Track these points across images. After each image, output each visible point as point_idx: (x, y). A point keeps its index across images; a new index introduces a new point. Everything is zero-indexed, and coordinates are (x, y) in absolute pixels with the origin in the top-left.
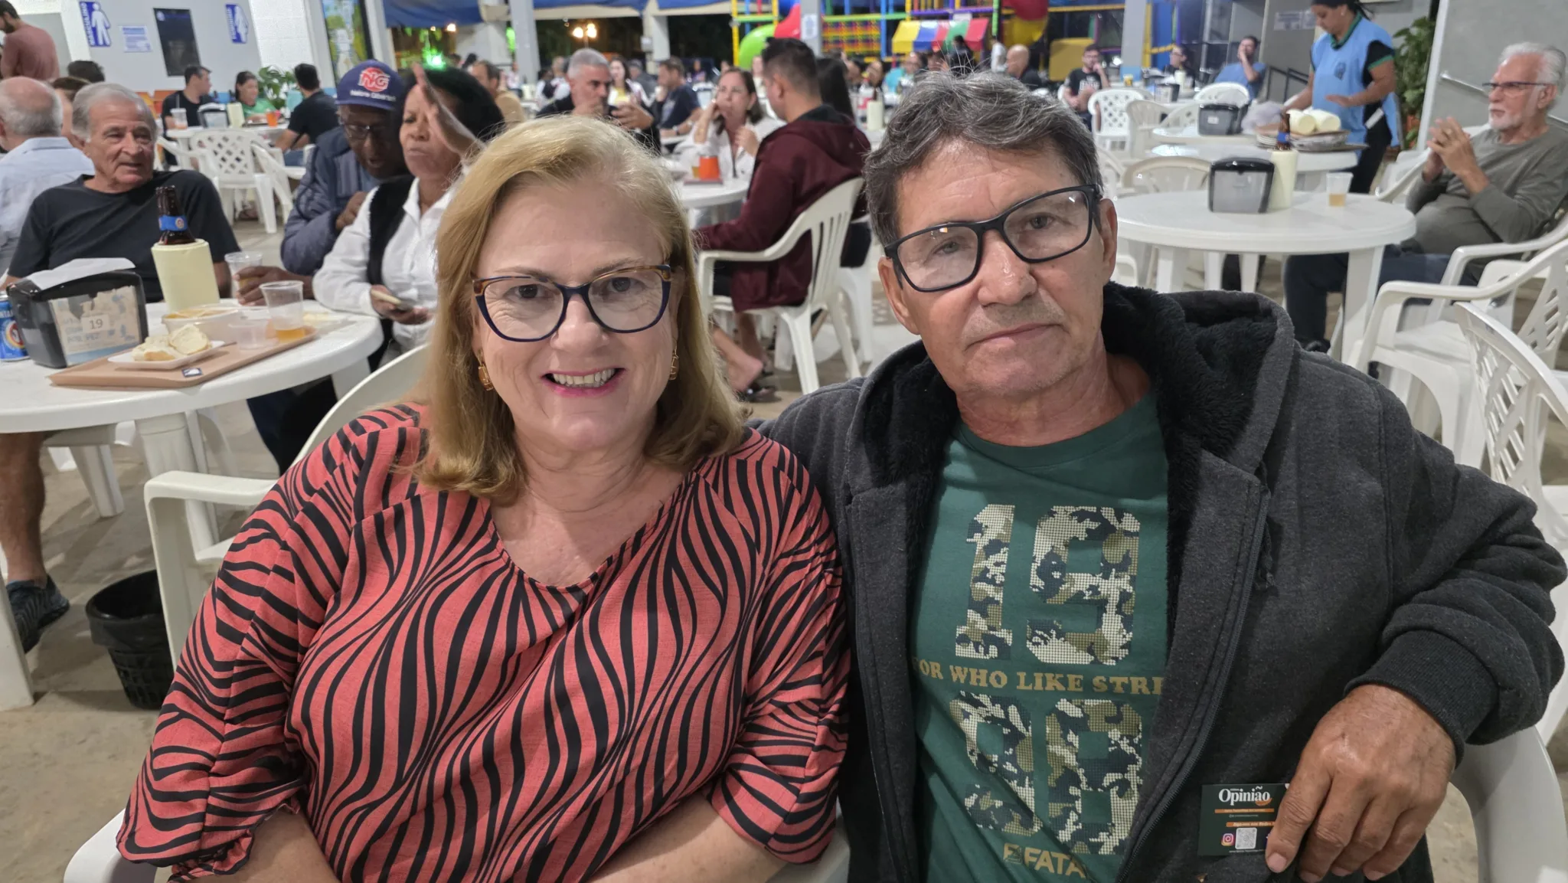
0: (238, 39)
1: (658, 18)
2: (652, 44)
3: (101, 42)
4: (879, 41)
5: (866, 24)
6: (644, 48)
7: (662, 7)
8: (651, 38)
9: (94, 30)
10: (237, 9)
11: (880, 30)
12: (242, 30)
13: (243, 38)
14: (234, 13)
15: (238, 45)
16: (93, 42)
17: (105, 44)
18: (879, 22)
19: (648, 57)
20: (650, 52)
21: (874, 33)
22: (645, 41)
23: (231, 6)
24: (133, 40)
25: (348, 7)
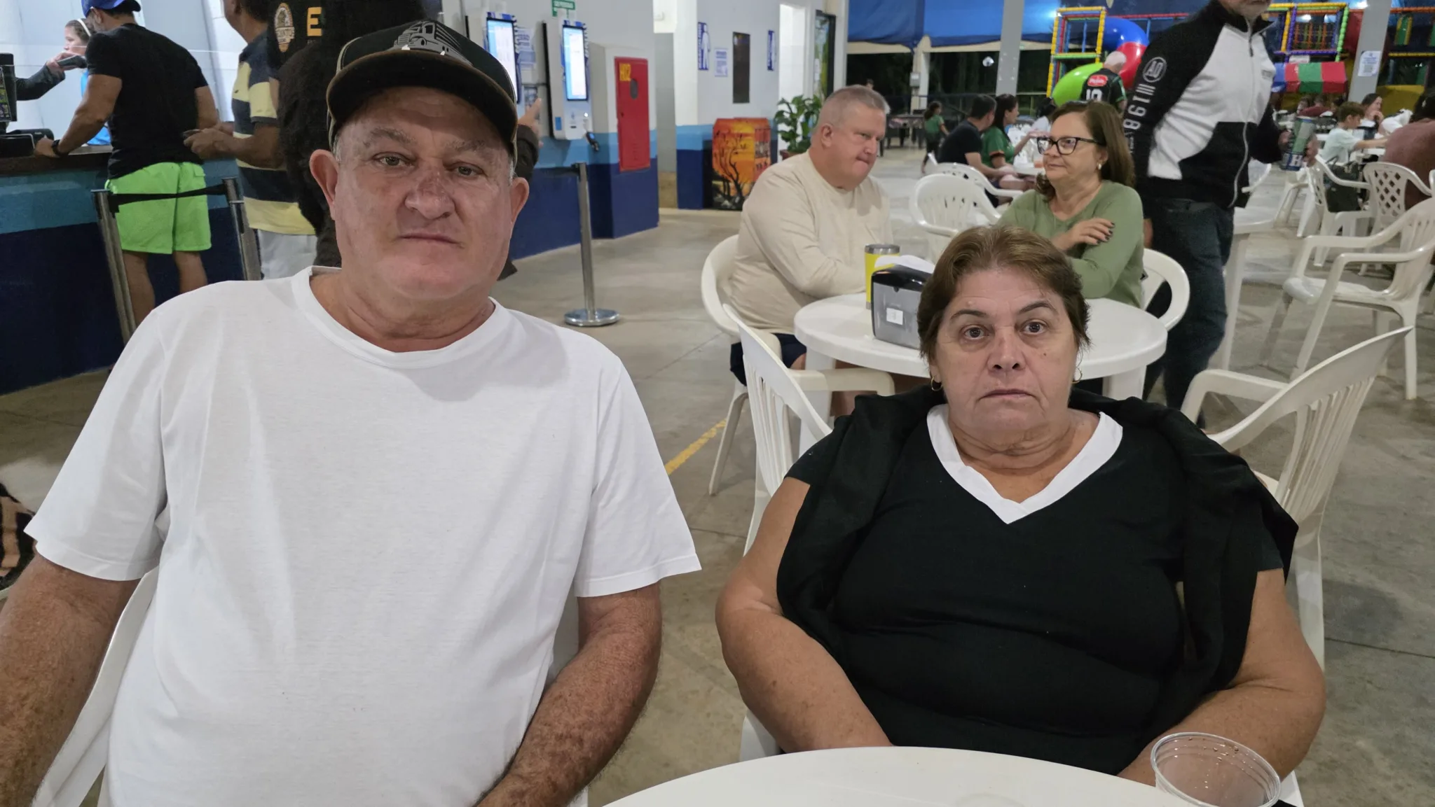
0: (770, 68)
2: (918, 81)
3: (704, 67)
6: (912, 84)
7: (933, 46)
9: (702, 51)
10: (773, 35)
12: (773, 59)
13: (773, 67)
14: (771, 39)
15: (770, 72)
16: (700, 67)
17: (706, 69)
19: (913, 92)
20: (917, 88)
22: (914, 77)
23: (771, 33)
24: (720, 64)
25: (823, 38)
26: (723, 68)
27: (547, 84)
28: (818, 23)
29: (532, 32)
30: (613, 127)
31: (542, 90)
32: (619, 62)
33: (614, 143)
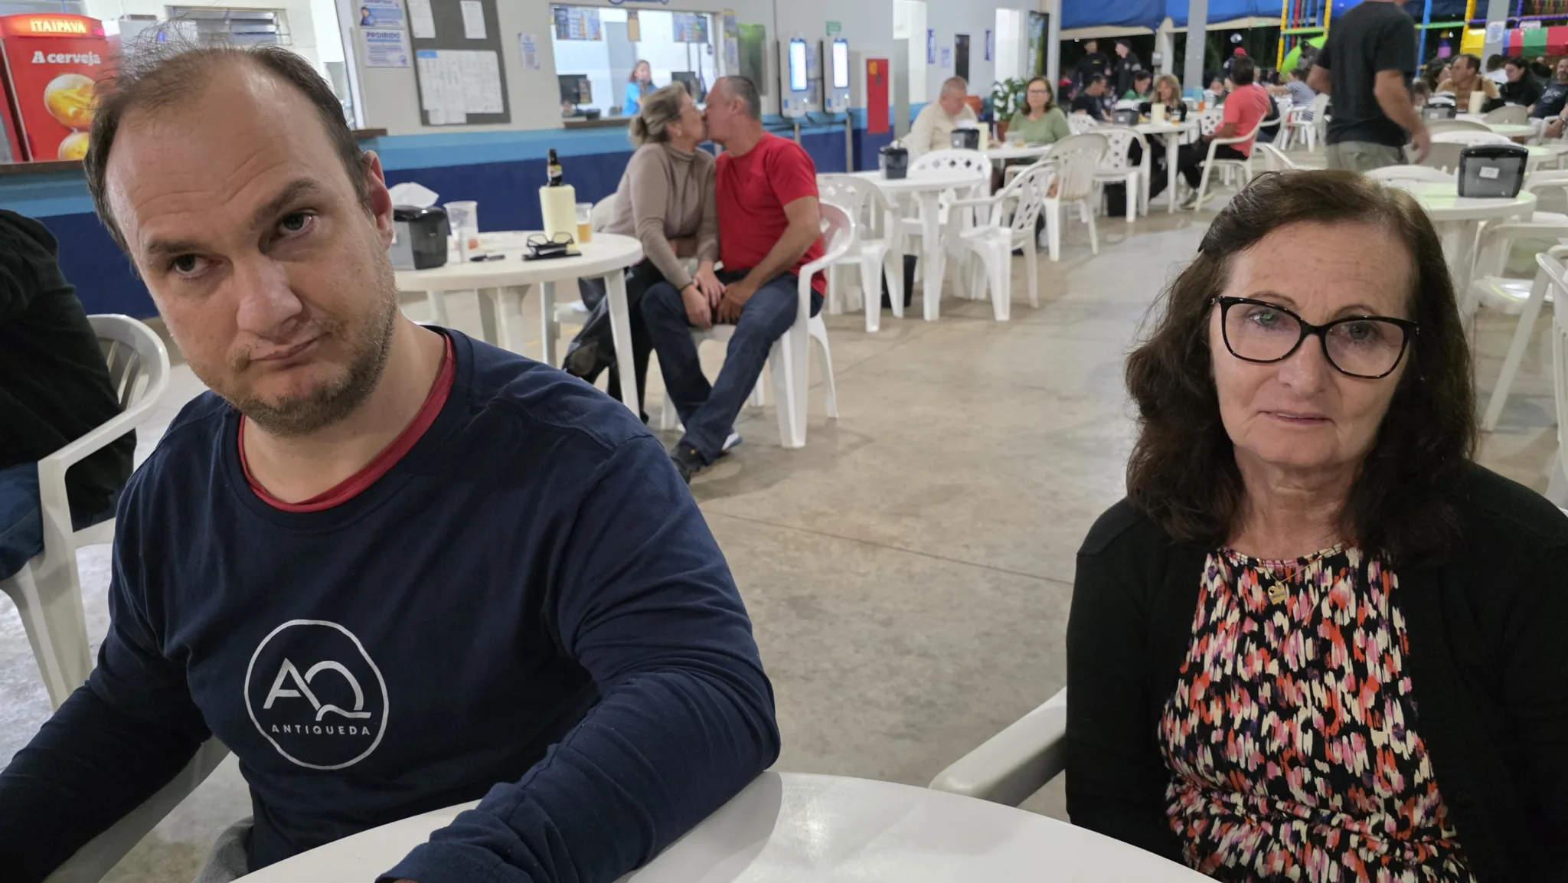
0: (987, 58)
1: (1168, 34)
2: (1162, 58)
6: (1154, 63)
7: (1175, 26)
8: (1162, 53)
10: (990, 34)
12: (990, 51)
13: (990, 56)
14: (988, 37)
15: (988, 62)
16: (928, 61)
17: (933, 61)
19: (1156, 70)
20: (1159, 66)
22: (1155, 56)
23: (988, 32)
24: (945, 58)
25: (1038, 31)
26: (947, 60)
27: (822, 79)
28: (1032, 21)
29: (814, 46)
30: (864, 104)
31: (819, 83)
32: (869, 62)
33: (864, 115)
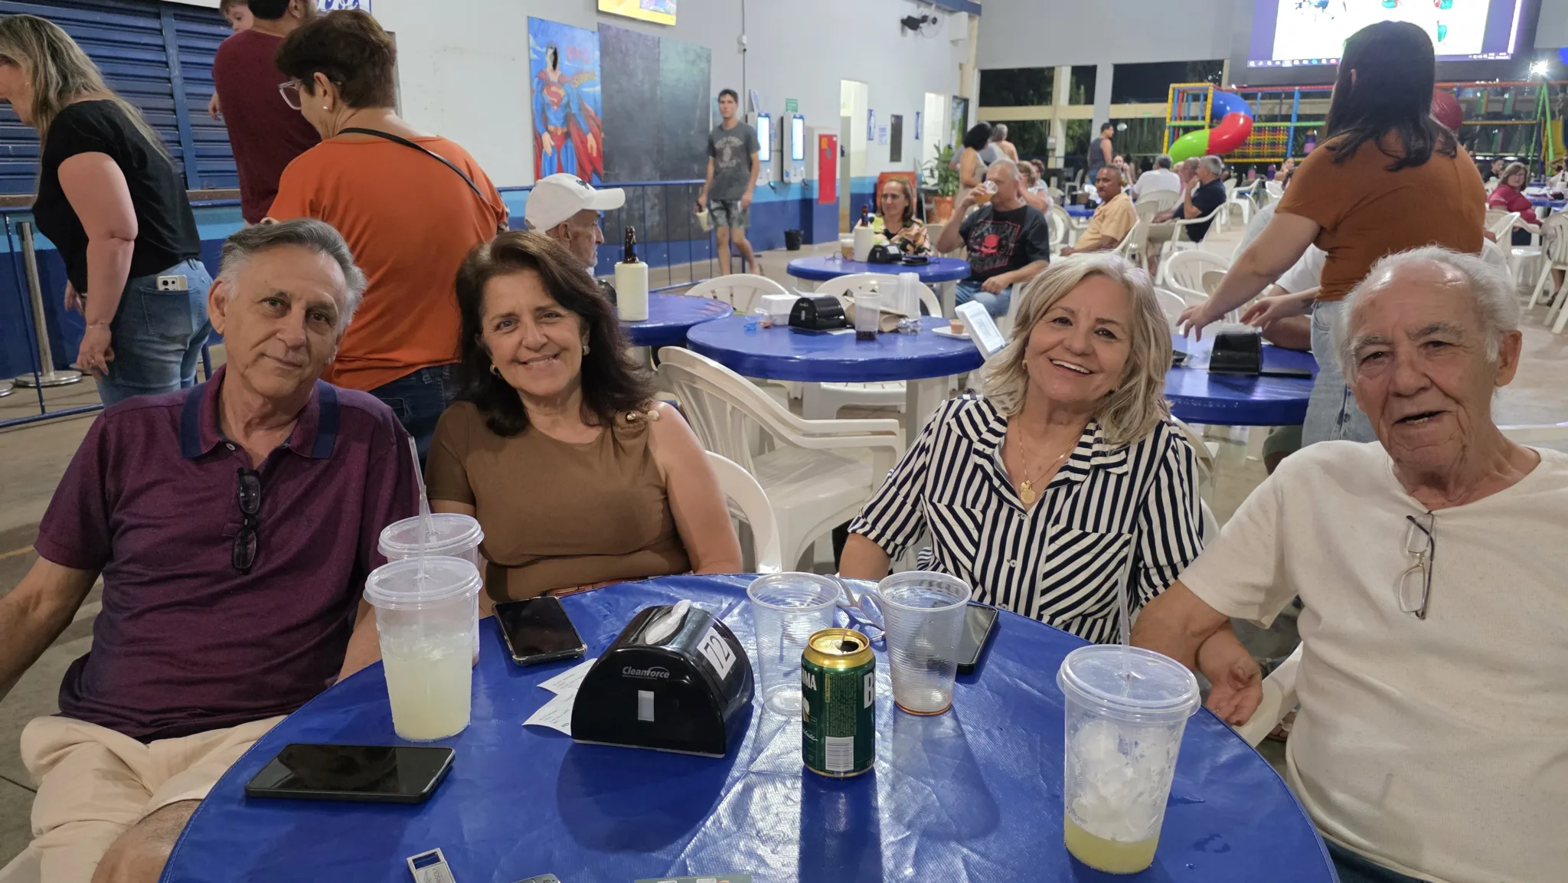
0: (917, 138)
4: (1287, 144)
5: (1275, 130)
10: (920, 115)
11: (1288, 136)
12: (919, 131)
13: (919, 136)
14: (919, 119)
15: (917, 140)
16: (868, 138)
17: (873, 139)
18: (1288, 128)
21: (1282, 137)
23: (918, 114)
24: (881, 136)
25: (959, 114)
26: (884, 138)
27: (782, 150)
28: (955, 105)
29: (776, 121)
30: (816, 176)
31: (779, 155)
32: (821, 137)
33: (816, 185)
